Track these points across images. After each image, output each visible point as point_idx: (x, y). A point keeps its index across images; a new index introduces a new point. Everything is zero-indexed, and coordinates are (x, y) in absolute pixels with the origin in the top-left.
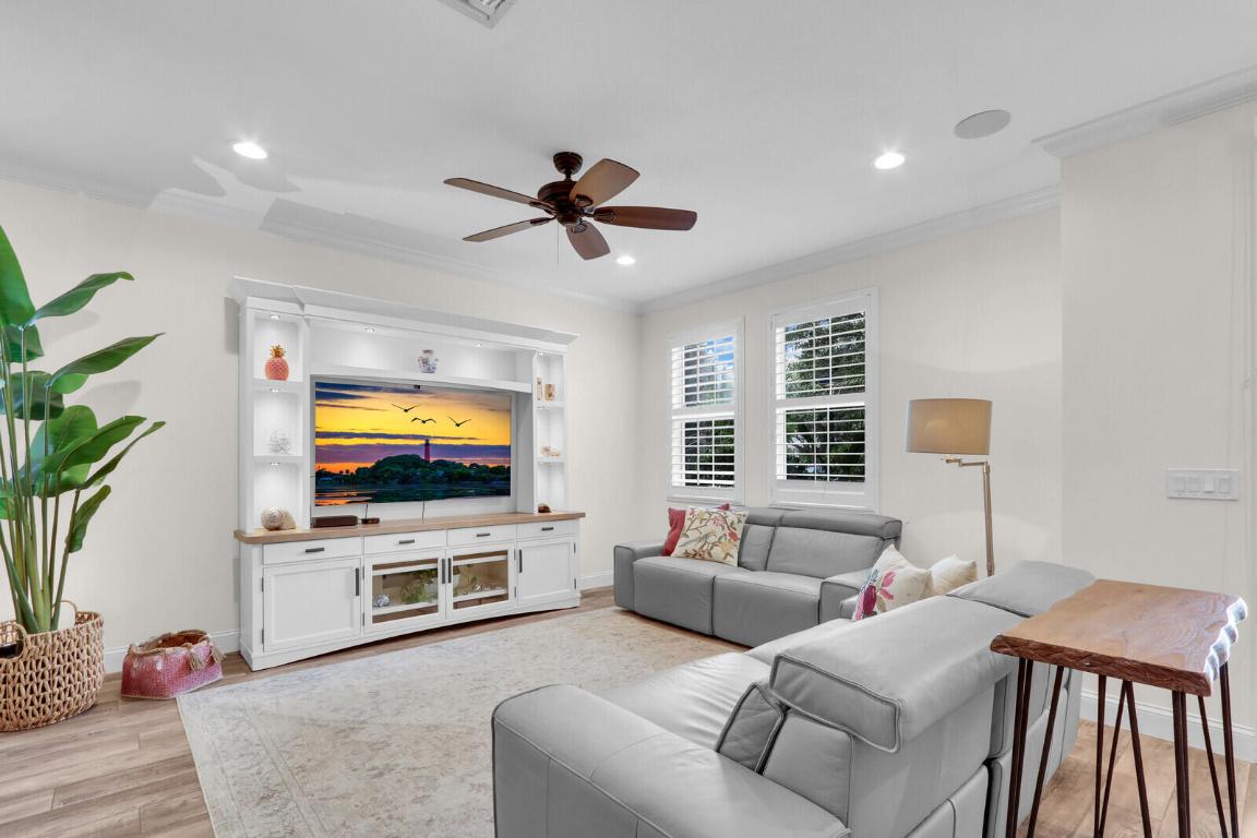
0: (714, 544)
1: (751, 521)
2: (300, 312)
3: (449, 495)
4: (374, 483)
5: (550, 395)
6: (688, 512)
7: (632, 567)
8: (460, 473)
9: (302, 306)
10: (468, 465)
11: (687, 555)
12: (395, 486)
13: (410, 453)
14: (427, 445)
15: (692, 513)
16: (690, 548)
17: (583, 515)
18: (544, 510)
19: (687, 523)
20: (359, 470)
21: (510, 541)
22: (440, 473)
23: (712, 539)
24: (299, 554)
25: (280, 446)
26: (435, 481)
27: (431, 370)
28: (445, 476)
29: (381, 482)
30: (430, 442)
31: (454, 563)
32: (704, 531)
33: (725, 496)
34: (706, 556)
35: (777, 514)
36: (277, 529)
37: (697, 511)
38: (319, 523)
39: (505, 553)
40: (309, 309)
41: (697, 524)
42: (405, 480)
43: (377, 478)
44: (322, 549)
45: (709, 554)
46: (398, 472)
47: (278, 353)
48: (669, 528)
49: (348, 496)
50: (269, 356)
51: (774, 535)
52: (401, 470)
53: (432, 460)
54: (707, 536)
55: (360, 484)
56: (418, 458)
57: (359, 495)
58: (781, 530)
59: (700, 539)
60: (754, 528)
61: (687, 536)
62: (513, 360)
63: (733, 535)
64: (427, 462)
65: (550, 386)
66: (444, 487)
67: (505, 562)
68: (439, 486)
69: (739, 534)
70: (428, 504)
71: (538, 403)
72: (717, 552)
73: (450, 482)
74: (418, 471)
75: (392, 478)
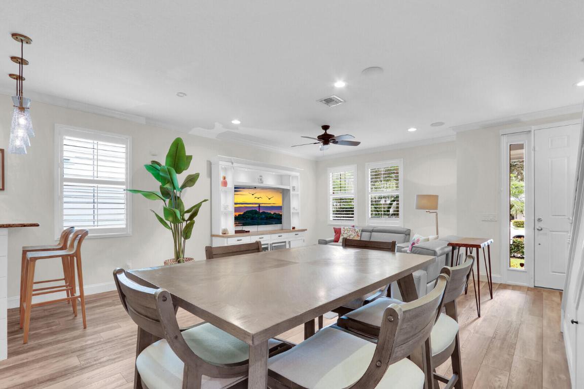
1: (363, 231)
2: (232, 165)
3: (266, 224)
5: (294, 190)
6: (342, 228)
8: (270, 216)
9: (232, 163)
10: (273, 213)
12: (249, 221)
13: (254, 209)
14: (259, 206)
15: (344, 228)
17: (306, 230)
18: (294, 228)
19: (342, 232)
20: (239, 215)
21: (287, 238)
22: (264, 216)
23: (351, 237)
25: (226, 207)
26: (262, 219)
27: (262, 183)
28: (265, 217)
29: (245, 219)
30: (261, 205)
31: (273, 245)
32: (348, 234)
33: (352, 223)
35: (371, 229)
36: (225, 234)
37: (346, 228)
38: (237, 232)
39: (285, 242)
40: (235, 164)
41: (346, 232)
42: (252, 219)
44: (241, 240)
46: (250, 216)
47: (224, 178)
48: (334, 234)
49: (241, 223)
50: (222, 179)
51: (371, 235)
53: (261, 211)
55: (240, 219)
56: (256, 211)
58: (373, 233)
60: (364, 233)
62: (281, 178)
63: (358, 235)
64: (259, 212)
65: (294, 187)
66: (265, 221)
67: (285, 245)
68: (263, 221)
69: (360, 235)
70: (259, 226)
71: (292, 192)
73: (266, 220)
74: (257, 216)
75: (249, 218)
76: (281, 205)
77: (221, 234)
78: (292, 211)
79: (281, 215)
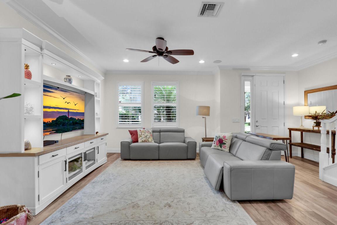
0: (149, 138)
1: (153, 132)
2: (40, 52)
4: (56, 126)
6: (138, 130)
7: (129, 147)
8: (75, 122)
9: (41, 49)
10: (77, 119)
11: (143, 142)
12: (61, 127)
14: (69, 112)
15: (140, 131)
16: (143, 139)
17: (108, 134)
19: (139, 133)
21: (96, 144)
22: (71, 122)
23: (148, 137)
24: (51, 158)
29: (58, 126)
32: (146, 135)
34: (147, 141)
35: (159, 129)
39: (94, 148)
40: (46, 52)
41: (143, 133)
42: (63, 125)
43: (57, 124)
45: (148, 140)
46: (62, 122)
49: (50, 131)
51: (160, 135)
52: (62, 121)
53: (70, 117)
54: (146, 136)
55: (53, 126)
56: (65, 116)
57: (53, 131)
58: (161, 133)
59: (145, 137)
60: (155, 133)
61: (142, 137)
63: (151, 135)
64: (68, 118)
66: (72, 127)
67: (95, 151)
68: (71, 126)
71: (96, 99)
72: (150, 140)
73: (73, 125)
74: (66, 121)
75: (61, 124)
76: (84, 112)
77: (23, 151)
78: (96, 117)
79: (83, 121)
